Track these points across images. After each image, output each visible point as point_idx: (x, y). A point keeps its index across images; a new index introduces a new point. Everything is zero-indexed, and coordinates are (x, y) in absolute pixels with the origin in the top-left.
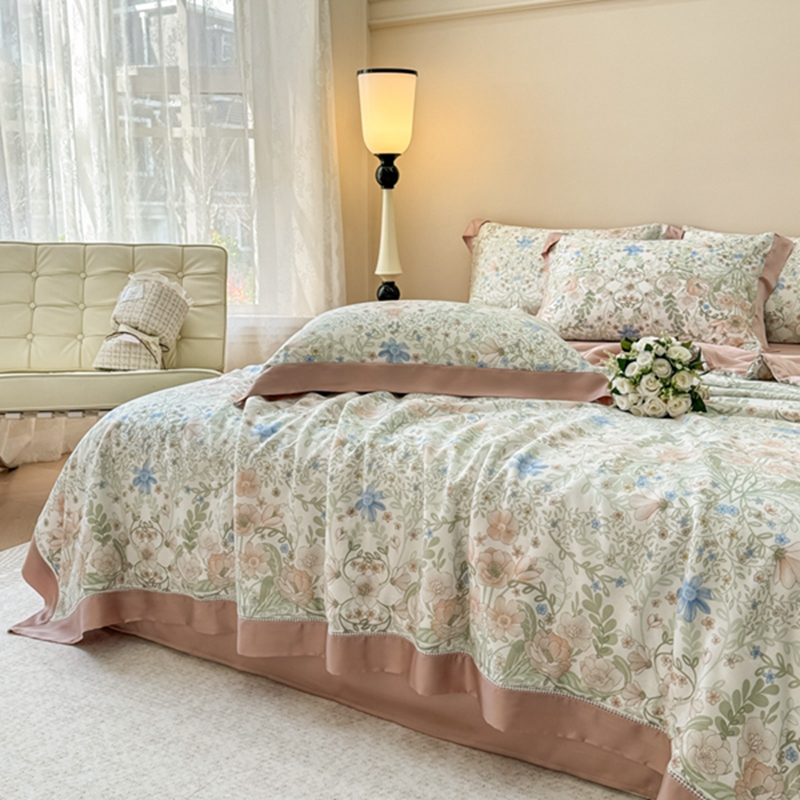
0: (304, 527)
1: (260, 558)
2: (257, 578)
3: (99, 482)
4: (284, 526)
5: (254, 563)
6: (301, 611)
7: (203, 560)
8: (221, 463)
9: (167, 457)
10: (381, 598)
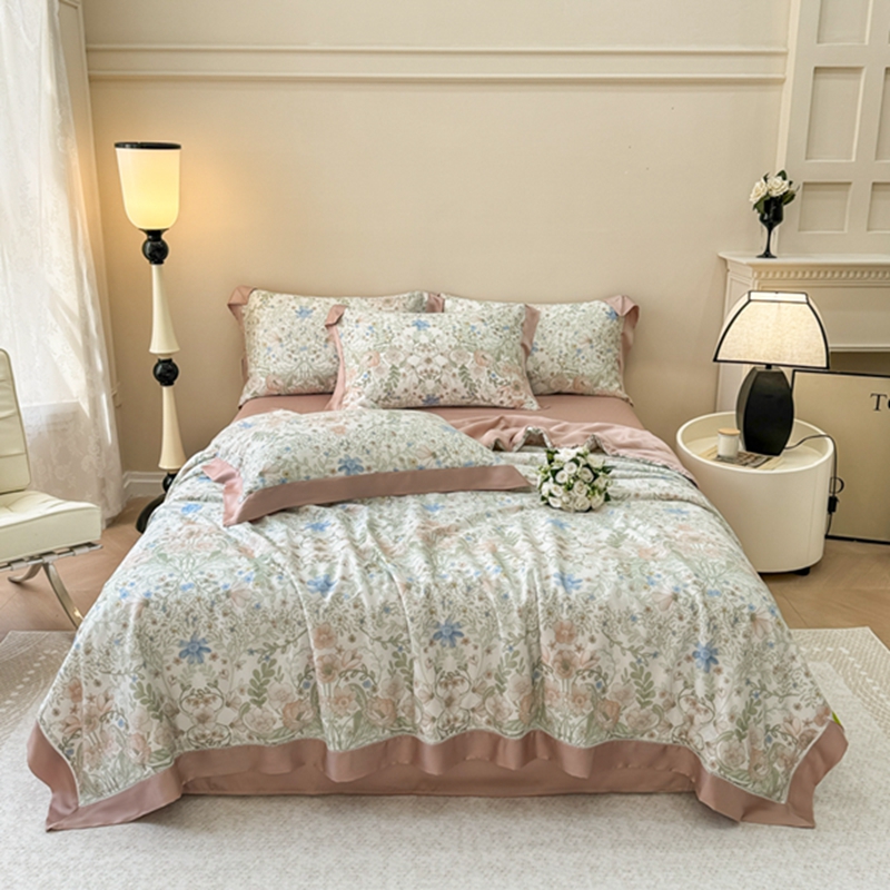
0: (385, 663)
1: (349, 698)
2: (349, 715)
3: (141, 663)
4: (363, 665)
5: (344, 703)
6: (387, 732)
7: (277, 710)
8: (287, 622)
9: (220, 626)
10: (463, 705)
